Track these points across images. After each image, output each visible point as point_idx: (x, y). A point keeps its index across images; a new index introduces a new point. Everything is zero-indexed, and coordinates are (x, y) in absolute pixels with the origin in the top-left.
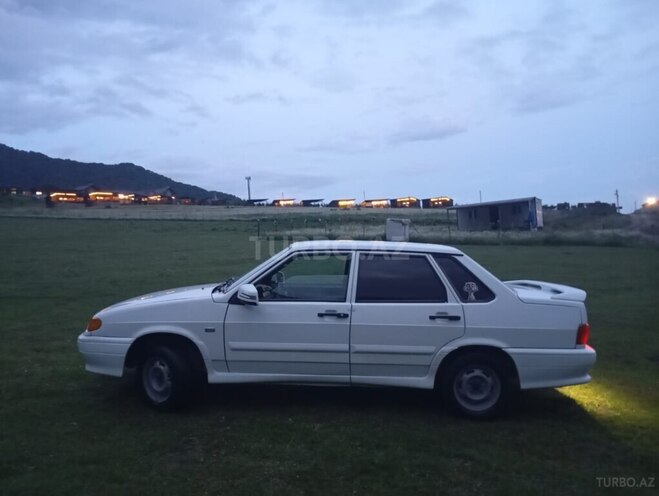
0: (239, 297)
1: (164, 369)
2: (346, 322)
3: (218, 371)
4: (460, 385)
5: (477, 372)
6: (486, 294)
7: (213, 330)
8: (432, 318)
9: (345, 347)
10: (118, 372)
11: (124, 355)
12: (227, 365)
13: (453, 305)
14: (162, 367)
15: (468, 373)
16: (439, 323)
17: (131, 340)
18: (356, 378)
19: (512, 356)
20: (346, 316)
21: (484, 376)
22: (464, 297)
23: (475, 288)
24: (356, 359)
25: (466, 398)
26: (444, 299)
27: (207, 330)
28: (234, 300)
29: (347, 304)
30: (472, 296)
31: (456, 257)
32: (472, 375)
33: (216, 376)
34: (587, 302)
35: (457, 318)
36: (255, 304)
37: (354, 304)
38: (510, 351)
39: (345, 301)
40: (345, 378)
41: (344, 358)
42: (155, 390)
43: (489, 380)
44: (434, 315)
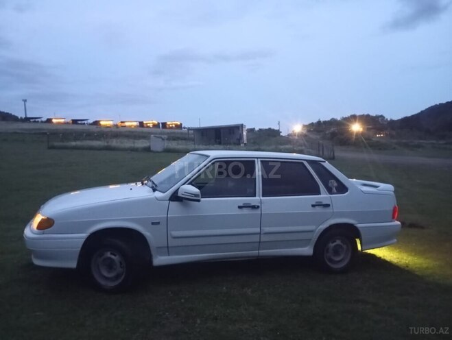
0: (180, 194)
1: (116, 258)
2: (258, 212)
3: (161, 255)
4: (327, 252)
5: (338, 242)
6: (342, 189)
7: (158, 223)
8: (313, 206)
9: (257, 230)
10: (73, 264)
11: (80, 249)
12: (168, 250)
13: (324, 196)
14: (113, 257)
15: (333, 243)
16: (318, 209)
17: (85, 235)
18: (264, 252)
19: (360, 229)
20: (258, 207)
21: (342, 244)
22: (330, 191)
23: (335, 184)
24: (264, 239)
25: (331, 260)
26: (318, 193)
27: (153, 223)
28: (175, 197)
29: (257, 198)
30: (334, 190)
31: (322, 163)
32: (335, 244)
33: (159, 260)
34: (395, 192)
35: (327, 206)
36: (199, 201)
37: (262, 198)
38: (359, 226)
39: (255, 196)
40: (255, 253)
41: (256, 239)
42: (106, 277)
43: (345, 247)
44: (314, 204)
